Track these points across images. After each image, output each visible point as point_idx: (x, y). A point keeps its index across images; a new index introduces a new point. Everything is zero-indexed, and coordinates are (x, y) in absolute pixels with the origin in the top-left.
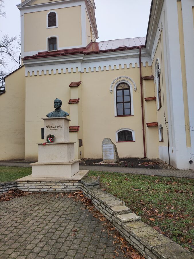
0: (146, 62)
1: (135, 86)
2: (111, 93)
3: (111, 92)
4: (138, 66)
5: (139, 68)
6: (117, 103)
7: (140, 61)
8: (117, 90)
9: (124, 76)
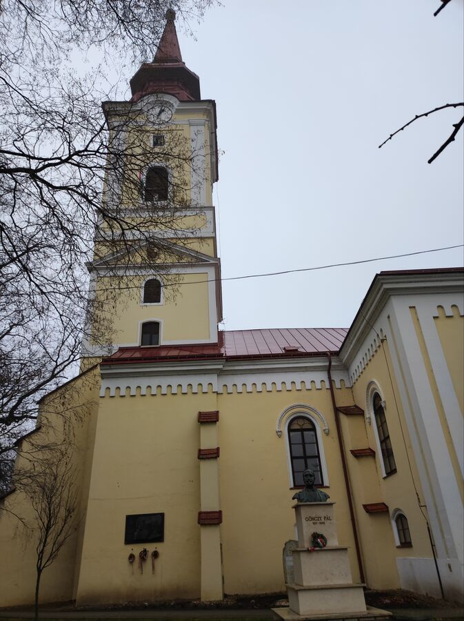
0: (341, 380)
1: (326, 425)
2: (280, 436)
3: (279, 434)
4: (328, 386)
5: (329, 391)
6: (292, 458)
7: (330, 377)
8: (290, 430)
9: (302, 403)
